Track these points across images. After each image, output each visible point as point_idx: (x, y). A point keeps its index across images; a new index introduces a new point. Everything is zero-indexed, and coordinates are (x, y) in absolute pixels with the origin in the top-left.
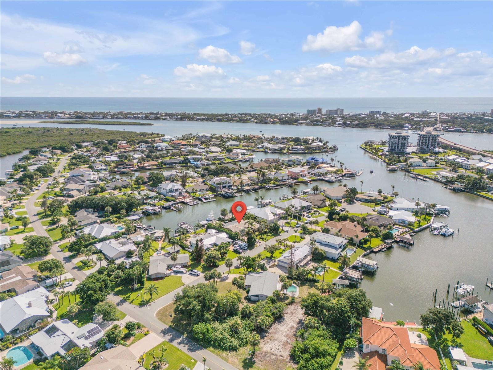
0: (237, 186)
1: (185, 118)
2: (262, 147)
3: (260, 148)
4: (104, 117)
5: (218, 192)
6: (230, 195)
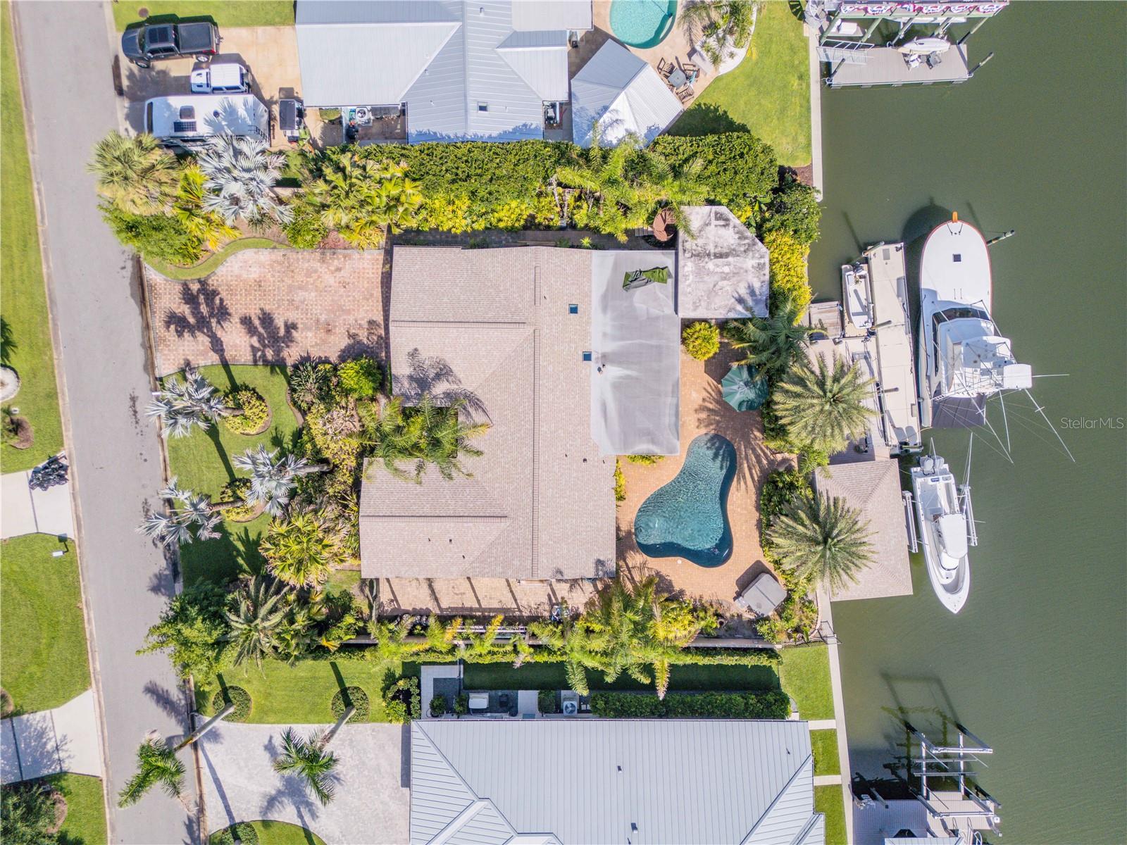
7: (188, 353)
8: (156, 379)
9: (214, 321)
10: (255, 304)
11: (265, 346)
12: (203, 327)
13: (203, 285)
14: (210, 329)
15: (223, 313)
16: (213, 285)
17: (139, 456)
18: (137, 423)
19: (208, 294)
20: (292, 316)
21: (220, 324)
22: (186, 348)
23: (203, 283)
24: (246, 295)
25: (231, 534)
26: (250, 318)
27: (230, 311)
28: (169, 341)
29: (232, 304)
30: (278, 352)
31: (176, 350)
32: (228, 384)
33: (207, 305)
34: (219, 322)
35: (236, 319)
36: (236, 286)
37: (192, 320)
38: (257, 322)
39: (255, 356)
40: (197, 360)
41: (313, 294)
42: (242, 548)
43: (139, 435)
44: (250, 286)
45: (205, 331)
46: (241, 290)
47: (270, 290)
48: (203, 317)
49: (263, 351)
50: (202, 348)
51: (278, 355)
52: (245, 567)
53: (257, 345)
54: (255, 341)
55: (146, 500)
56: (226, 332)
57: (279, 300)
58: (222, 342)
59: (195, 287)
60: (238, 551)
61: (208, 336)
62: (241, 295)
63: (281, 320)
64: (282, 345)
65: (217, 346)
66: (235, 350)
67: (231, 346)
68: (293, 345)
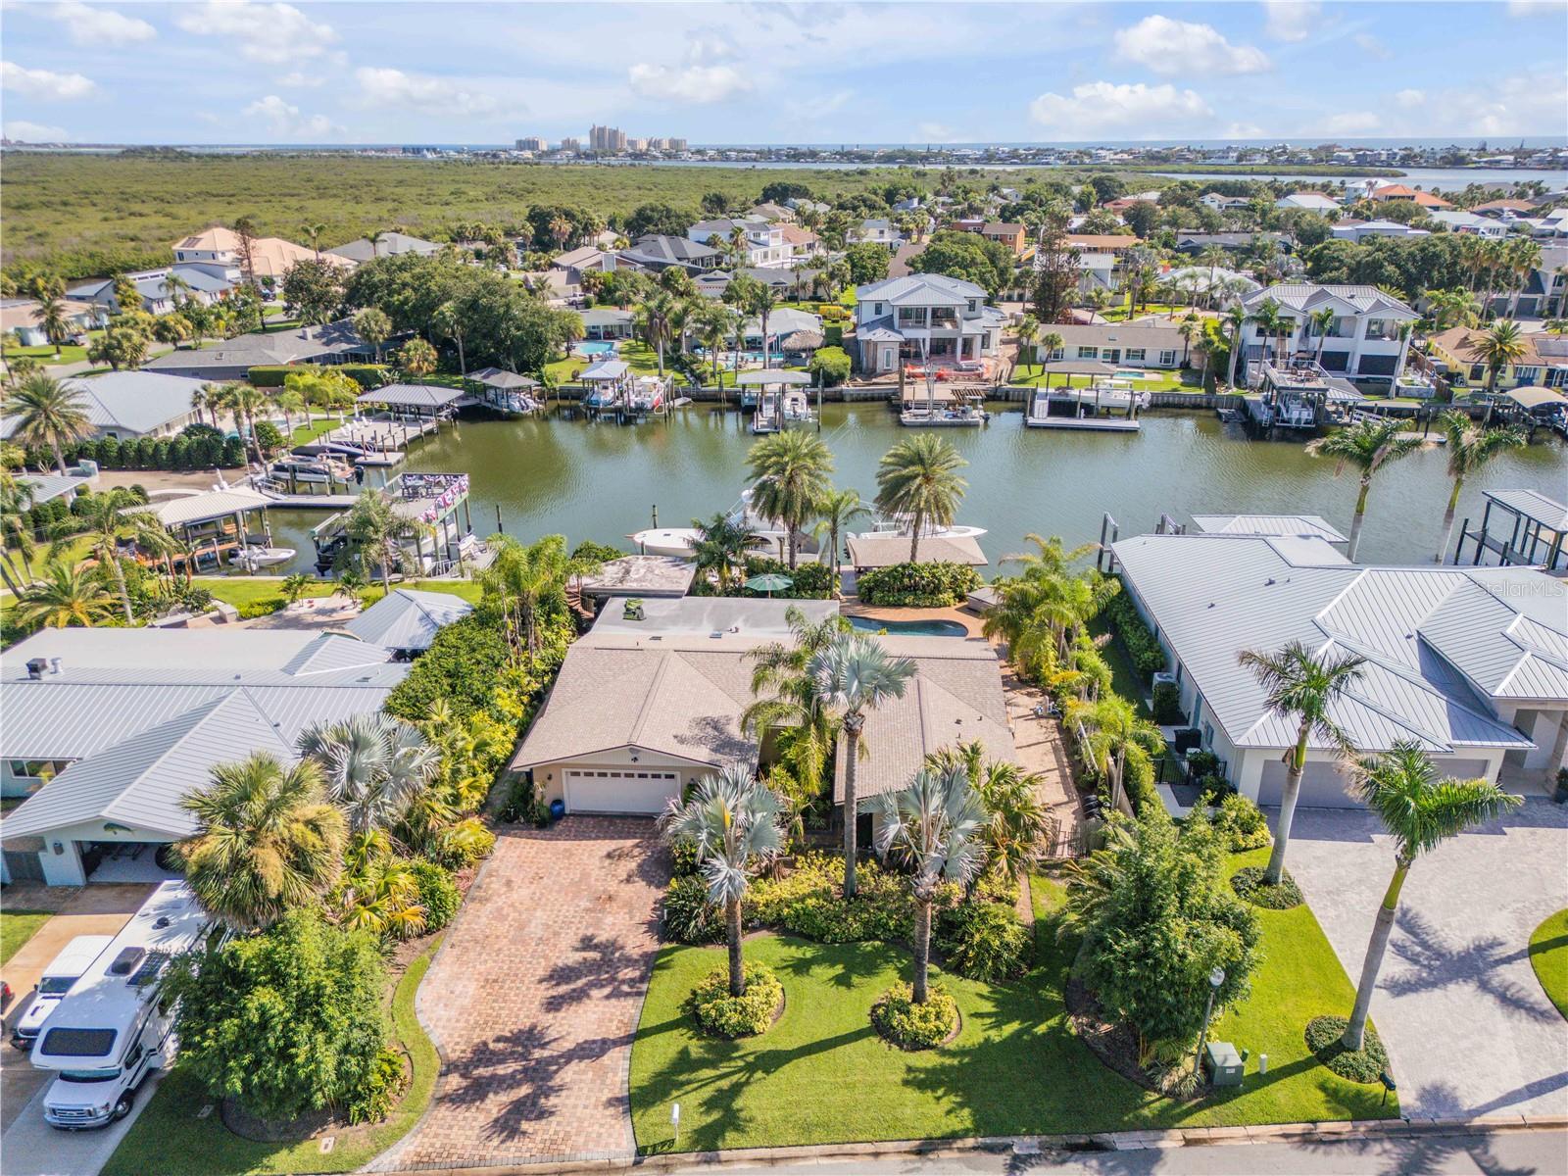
0: (1451, 376)
4: (1239, 159)
5: (1234, 391)
6: (1298, 421)
7: (593, 1100)
8: (636, 1163)
9: (537, 1054)
10: (528, 989)
11: (613, 979)
12: (546, 1071)
13: (456, 1067)
14: (552, 1060)
15: (528, 1039)
16: (464, 1051)
19: (480, 1060)
20: (571, 938)
21: (549, 1043)
22: (581, 1103)
23: (450, 1067)
24: (505, 1001)
25: (987, 1040)
26: (553, 997)
27: (527, 1024)
28: (556, 1133)
29: (515, 1023)
30: (629, 962)
31: (580, 1120)
32: (676, 1032)
33: (503, 1062)
34: (543, 1046)
35: (546, 1019)
36: (480, 1014)
37: (525, 1090)
38: (562, 989)
39: (627, 994)
40: (613, 1084)
41: (539, 914)
42: (1015, 1026)
44: (489, 994)
45: (554, 1068)
46: (492, 1008)
47: (509, 968)
48: (525, 1070)
49: (623, 982)
50: (590, 1074)
51: (636, 961)
52: (1053, 1022)
53: (607, 991)
54: (595, 993)
56: (569, 1034)
57: (532, 957)
58: (586, 1042)
59: (455, 1081)
60: (1018, 1034)
61: (567, 1063)
62: (501, 1008)
63: (570, 955)
64: (617, 955)
65: (592, 1050)
66: (611, 1021)
67: (599, 1027)
68: (620, 941)
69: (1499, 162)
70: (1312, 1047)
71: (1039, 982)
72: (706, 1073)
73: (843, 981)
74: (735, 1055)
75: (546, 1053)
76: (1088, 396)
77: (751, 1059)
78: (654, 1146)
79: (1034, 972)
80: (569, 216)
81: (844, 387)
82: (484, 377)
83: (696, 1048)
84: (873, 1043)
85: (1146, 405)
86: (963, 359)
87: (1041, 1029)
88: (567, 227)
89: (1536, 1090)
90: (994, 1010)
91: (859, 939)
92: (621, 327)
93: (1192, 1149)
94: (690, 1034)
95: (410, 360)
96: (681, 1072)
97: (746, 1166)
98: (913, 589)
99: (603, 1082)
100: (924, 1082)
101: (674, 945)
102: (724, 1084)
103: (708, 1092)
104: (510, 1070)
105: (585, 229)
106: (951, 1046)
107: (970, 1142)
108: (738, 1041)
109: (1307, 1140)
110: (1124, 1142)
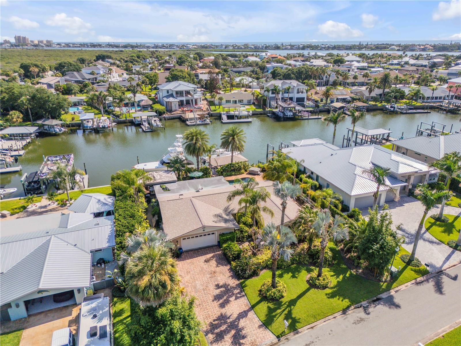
0: (317, 101)
1: (308, 47)
2: (398, 64)
3: (396, 64)
4: (226, 48)
5: (269, 109)
6: (290, 115)
7: (254, 328)
8: (279, 340)
9: (229, 321)
10: (211, 304)
11: (233, 294)
12: (235, 325)
13: (208, 332)
14: (234, 321)
15: (222, 318)
16: (207, 327)
17: (331, 335)
18: (313, 342)
19: (213, 328)
20: (212, 287)
21: (229, 317)
22: (252, 330)
23: (206, 333)
24: (207, 309)
25: (338, 282)
26: (220, 304)
27: (219, 314)
28: (251, 340)
29: (215, 315)
30: (235, 288)
31: (255, 335)
32: (262, 303)
33: (221, 326)
34: (229, 318)
35: (223, 311)
37: (233, 332)
38: (221, 301)
39: (241, 297)
40: (256, 322)
41: (197, 282)
42: (341, 276)
43: (319, 338)
44: (201, 309)
45: (237, 323)
46: (205, 312)
48: (229, 326)
49: (237, 294)
50: (248, 321)
51: (236, 287)
52: (349, 273)
53: (234, 298)
54: (232, 299)
55: (353, 323)
56: (233, 313)
57: (205, 295)
58: (240, 313)
59: (211, 336)
60: (344, 278)
61: (239, 320)
62: (207, 312)
63: (216, 291)
64: (229, 287)
65: (243, 315)
66: (242, 305)
67: (240, 308)
68: (227, 283)
69: (287, 48)
70: (405, 262)
71: (338, 264)
72: (279, 311)
73: (293, 277)
74: (282, 304)
75: (231, 320)
76: (237, 113)
77: (287, 304)
78: (281, 334)
79: (336, 262)
80: (37, 66)
81: (164, 116)
82: (43, 122)
83: (271, 305)
84: (313, 290)
85: (251, 115)
86: (195, 105)
87: (348, 275)
88: (37, 70)
89: (448, 258)
90: (334, 274)
91: (290, 265)
92: (78, 102)
93: (398, 293)
94: (266, 302)
95: (13, 118)
96: (272, 313)
97: (307, 331)
98: (234, 170)
99: (253, 322)
100: (332, 296)
101: (243, 280)
102: (286, 312)
103: (283, 316)
104: (225, 328)
105: (43, 70)
106: (332, 286)
107: (353, 307)
108: (281, 300)
109: (418, 284)
110: (384, 296)
